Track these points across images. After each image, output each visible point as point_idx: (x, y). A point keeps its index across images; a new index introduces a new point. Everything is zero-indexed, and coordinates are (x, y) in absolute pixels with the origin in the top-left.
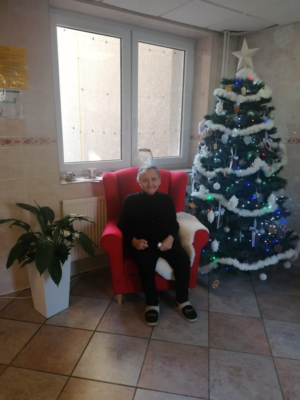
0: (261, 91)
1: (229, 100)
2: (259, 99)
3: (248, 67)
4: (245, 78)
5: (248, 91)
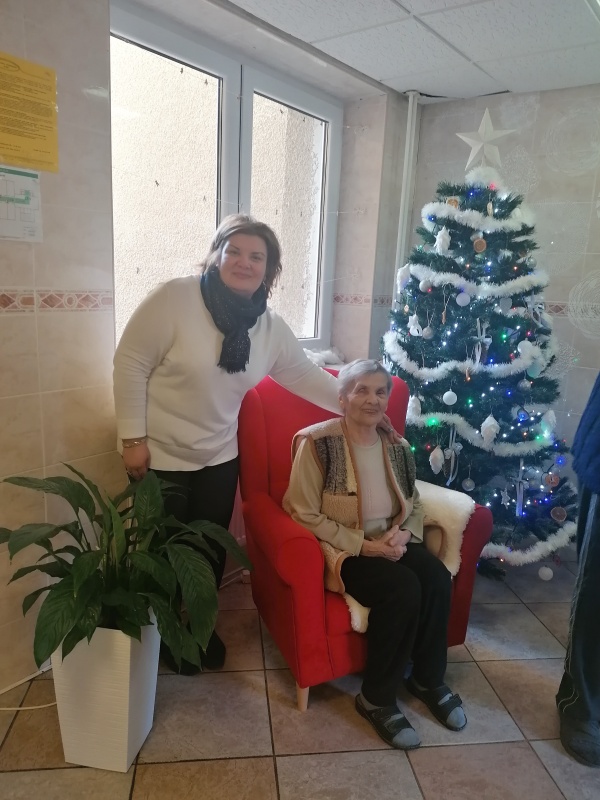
1: (465, 227)
3: (489, 163)
4: (485, 185)
5: (496, 210)
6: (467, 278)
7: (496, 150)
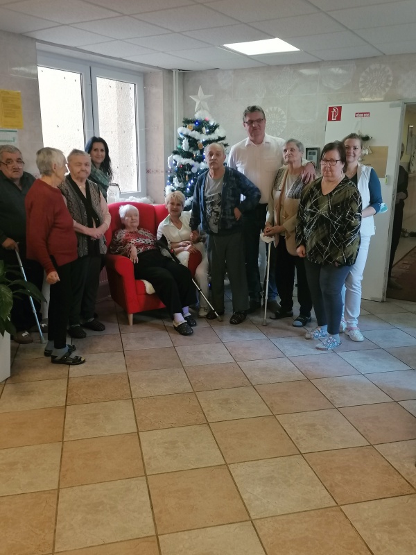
0: (217, 130)
1: (194, 138)
2: (217, 138)
3: (204, 109)
4: (203, 119)
5: (208, 130)
6: (195, 161)
7: (206, 103)
